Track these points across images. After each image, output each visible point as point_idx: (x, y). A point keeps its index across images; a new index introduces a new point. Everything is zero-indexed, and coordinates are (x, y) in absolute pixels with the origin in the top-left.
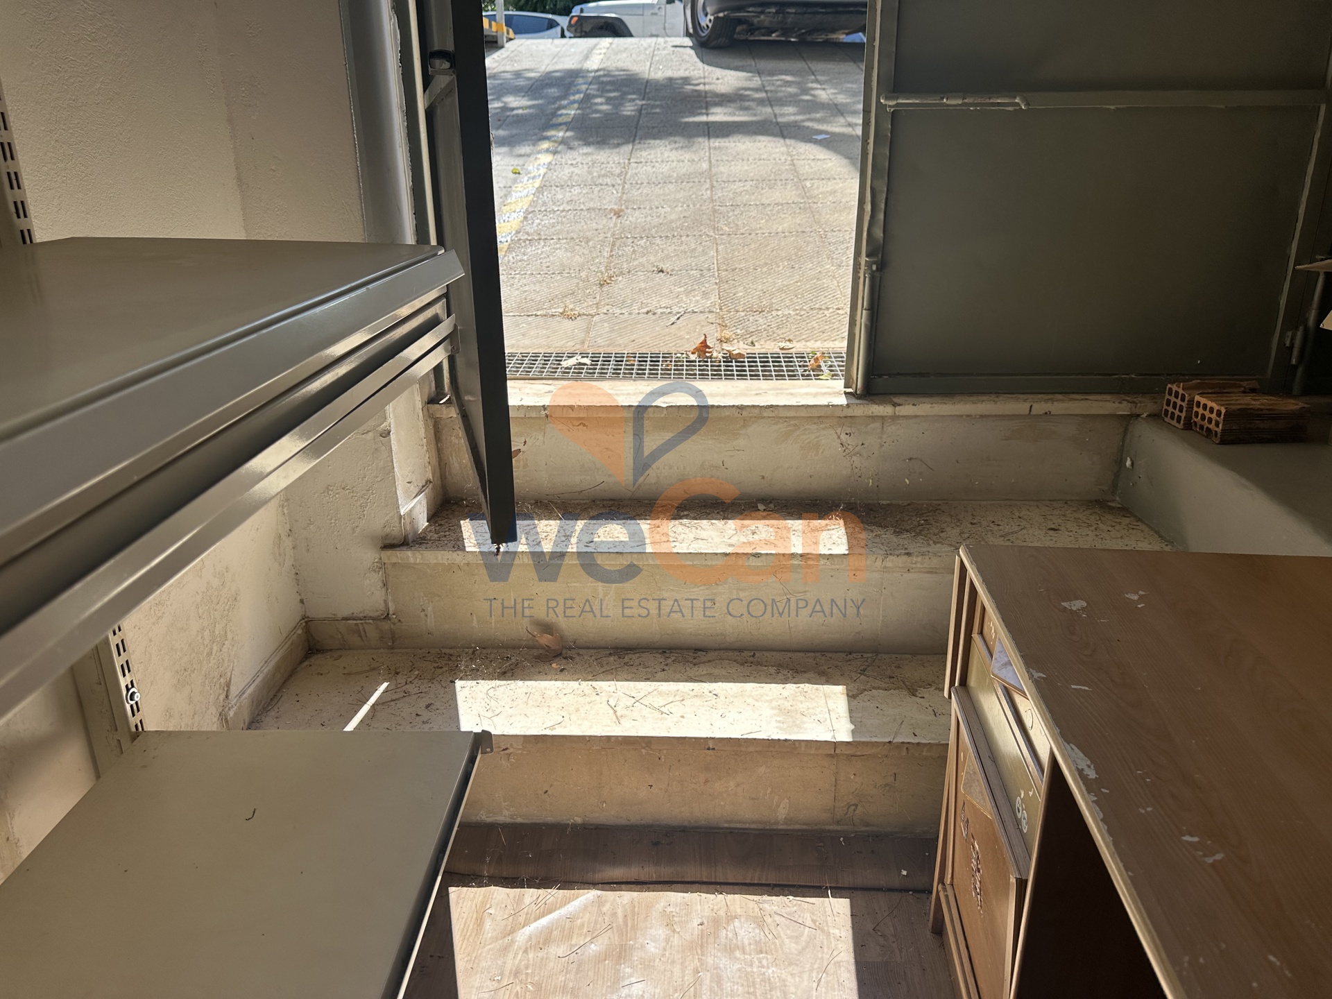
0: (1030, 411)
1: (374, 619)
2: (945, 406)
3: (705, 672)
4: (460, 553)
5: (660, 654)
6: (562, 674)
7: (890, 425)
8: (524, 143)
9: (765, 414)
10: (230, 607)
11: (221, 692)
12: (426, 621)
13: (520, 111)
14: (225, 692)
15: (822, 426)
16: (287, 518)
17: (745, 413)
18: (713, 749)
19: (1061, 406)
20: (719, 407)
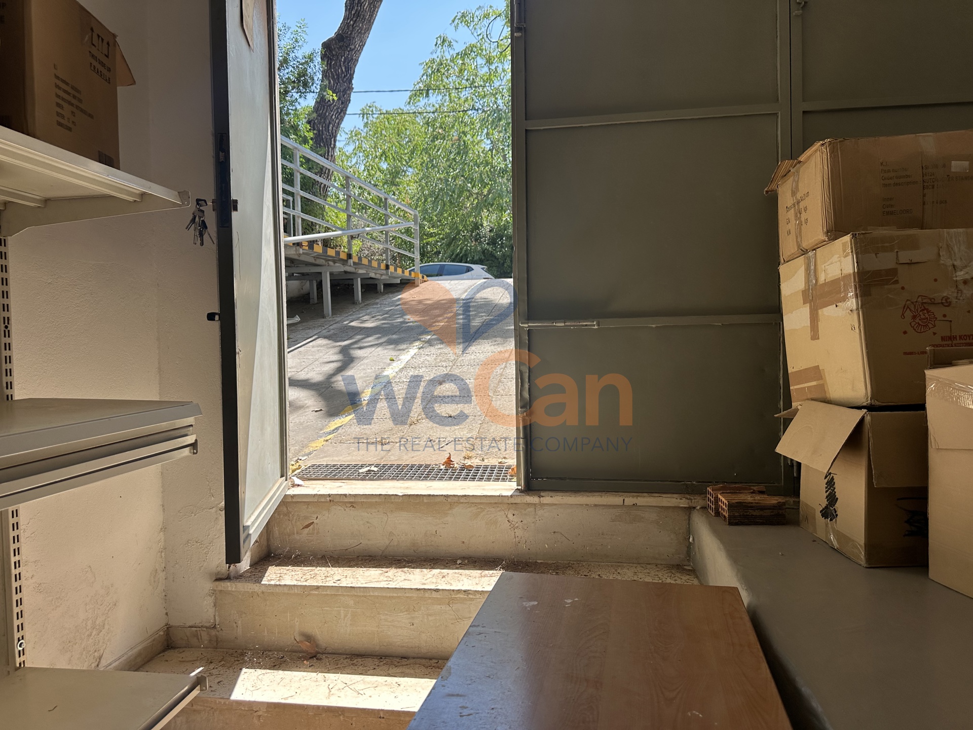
0: (624, 502)
1: (207, 627)
2: (570, 498)
3: (400, 671)
4: (258, 584)
5: (378, 659)
6: (312, 668)
7: (540, 510)
8: (406, 342)
9: (462, 501)
10: (110, 609)
11: (94, 661)
12: (237, 630)
13: (411, 324)
14: (97, 662)
15: (498, 509)
16: (164, 559)
17: (449, 500)
18: (383, 718)
19: (643, 500)
20: (433, 496)
